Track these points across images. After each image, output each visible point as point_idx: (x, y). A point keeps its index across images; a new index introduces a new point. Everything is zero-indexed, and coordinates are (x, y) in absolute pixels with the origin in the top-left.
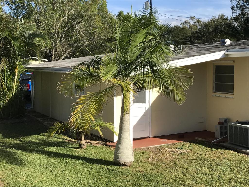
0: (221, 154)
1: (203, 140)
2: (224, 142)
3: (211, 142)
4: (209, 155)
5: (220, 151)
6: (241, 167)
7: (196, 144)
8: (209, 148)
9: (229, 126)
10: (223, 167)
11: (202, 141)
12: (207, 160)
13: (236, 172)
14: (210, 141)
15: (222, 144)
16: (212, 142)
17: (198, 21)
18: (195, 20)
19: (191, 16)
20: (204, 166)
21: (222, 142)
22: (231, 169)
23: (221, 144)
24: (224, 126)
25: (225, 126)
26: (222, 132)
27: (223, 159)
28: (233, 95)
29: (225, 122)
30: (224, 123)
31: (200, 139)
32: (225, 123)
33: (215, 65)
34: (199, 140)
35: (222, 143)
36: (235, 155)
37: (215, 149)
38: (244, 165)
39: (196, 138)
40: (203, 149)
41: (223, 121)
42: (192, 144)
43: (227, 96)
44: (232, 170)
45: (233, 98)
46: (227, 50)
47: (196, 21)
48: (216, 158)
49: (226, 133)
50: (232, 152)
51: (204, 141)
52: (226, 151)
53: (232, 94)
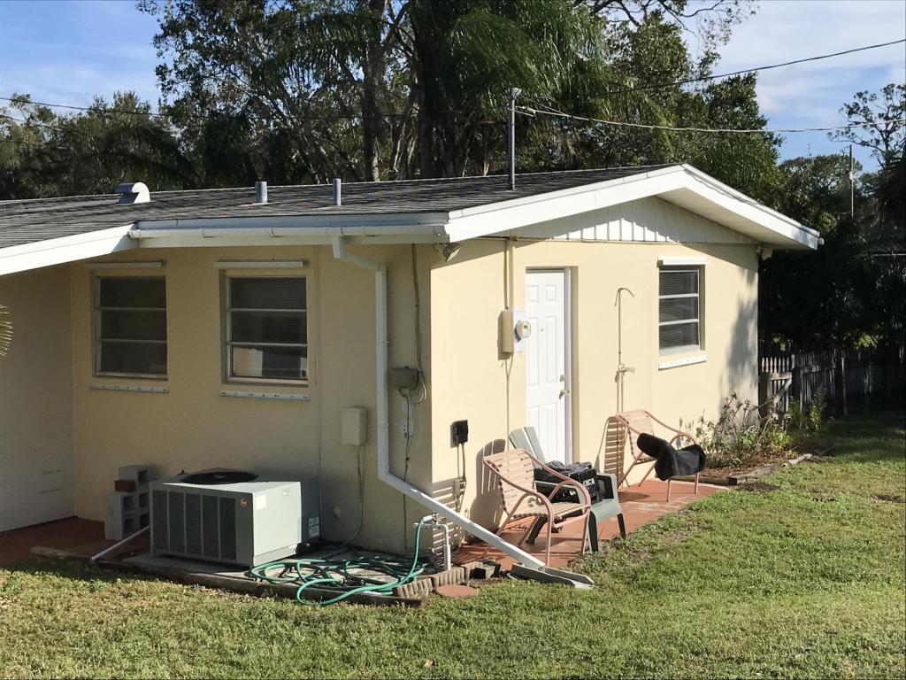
0: (127, 596)
1: (61, 554)
2: (137, 552)
3: (88, 559)
4: (83, 608)
5: (123, 588)
6: (194, 635)
7: (33, 574)
8: (82, 583)
9: (151, 493)
10: (129, 645)
11: (56, 559)
12: (74, 629)
13: (175, 655)
14: (85, 556)
15: (129, 560)
16: (93, 558)
17: (44, 114)
18: (31, 109)
19: (15, 95)
20: (63, 652)
21: (132, 554)
22: (159, 649)
23: (124, 560)
24: (136, 495)
25: (141, 496)
26: (131, 517)
27: (132, 615)
28: (165, 382)
29: (139, 479)
30: (137, 484)
31: (49, 551)
32: (140, 483)
33: (98, 277)
34: (46, 557)
35: (129, 556)
36: (174, 594)
37: (105, 584)
38: (205, 628)
39: (36, 550)
40: (60, 587)
41: (135, 477)
42: (18, 573)
43: (145, 385)
44: (162, 652)
45: (165, 392)
46: (136, 224)
47: (34, 111)
48: (107, 615)
49: (144, 520)
50: (165, 585)
51: (66, 557)
52: (144, 585)
53: (160, 379)
